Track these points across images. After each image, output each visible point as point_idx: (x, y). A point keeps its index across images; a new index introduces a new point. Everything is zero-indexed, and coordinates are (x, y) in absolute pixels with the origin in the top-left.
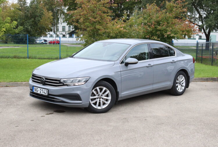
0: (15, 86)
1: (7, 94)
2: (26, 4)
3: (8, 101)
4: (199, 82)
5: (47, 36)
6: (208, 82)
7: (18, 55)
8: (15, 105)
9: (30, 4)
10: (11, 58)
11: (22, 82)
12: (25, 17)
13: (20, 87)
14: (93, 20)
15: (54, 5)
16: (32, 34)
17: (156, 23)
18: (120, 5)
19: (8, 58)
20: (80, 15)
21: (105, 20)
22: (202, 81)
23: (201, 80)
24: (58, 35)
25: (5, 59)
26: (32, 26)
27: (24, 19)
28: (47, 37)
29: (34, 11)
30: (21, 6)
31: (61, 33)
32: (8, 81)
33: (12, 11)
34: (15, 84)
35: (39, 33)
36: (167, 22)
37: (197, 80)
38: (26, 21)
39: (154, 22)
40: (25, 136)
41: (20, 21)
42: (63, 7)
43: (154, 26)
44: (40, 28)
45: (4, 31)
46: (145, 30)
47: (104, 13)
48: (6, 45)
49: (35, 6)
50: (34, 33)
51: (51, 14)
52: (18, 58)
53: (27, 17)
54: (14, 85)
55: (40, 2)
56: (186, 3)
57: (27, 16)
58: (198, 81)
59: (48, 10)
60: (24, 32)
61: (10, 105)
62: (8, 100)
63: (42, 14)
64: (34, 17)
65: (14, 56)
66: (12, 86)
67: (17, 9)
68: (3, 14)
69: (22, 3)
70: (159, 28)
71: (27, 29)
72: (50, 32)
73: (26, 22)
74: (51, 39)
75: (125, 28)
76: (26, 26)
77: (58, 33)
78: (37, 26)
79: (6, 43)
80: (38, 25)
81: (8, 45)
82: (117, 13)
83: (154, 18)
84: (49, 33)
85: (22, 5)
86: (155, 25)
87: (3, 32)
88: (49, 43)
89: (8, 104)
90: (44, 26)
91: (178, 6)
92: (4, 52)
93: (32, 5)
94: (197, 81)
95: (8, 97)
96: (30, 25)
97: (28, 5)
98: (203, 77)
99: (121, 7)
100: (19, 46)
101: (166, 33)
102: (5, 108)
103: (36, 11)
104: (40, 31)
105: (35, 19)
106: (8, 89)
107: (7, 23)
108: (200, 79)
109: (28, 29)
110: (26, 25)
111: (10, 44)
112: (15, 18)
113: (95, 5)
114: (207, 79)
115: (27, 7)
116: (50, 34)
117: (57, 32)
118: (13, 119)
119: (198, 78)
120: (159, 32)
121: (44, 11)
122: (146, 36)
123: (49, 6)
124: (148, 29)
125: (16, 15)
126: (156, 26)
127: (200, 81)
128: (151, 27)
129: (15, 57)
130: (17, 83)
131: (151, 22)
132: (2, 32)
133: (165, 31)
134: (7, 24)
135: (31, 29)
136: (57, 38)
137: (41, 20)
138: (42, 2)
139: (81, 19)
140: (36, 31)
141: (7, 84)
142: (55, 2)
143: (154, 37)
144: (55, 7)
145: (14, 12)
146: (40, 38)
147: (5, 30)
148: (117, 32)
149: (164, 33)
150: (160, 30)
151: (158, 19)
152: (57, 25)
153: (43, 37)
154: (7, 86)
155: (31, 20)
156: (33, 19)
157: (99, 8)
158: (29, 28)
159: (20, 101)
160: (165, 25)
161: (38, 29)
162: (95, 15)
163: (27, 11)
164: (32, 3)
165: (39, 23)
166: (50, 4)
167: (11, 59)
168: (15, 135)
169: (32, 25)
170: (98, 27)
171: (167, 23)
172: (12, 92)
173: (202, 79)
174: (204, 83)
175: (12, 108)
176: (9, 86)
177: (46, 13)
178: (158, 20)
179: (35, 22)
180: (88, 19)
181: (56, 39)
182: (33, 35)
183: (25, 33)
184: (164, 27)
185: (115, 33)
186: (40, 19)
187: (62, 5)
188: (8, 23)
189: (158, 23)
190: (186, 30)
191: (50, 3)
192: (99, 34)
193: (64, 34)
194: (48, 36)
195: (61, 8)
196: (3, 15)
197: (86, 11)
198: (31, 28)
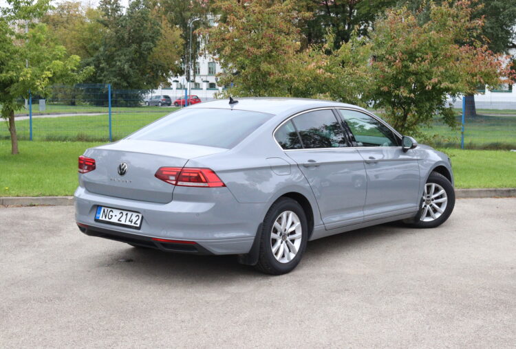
0: (50, 205)
1: (26, 222)
2: (119, 10)
3: (22, 237)
4: (489, 199)
5: (171, 87)
6: (510, 199)
7: (88, 133)
8: (34, 247)
9: (128, 9)
10: (70, 140)
11: (67, 195)
12: (117, 41)
13: (61, 208)
14: (255, 50)
15: (189, 10)
16: (133, 82)
17: (404, 57)
18: (349, 9)
19: (64, 140)
20: (223, 40)
21: (283, 50)
22: (495, 197)
23: (493, 194)
24: (199, 84)
25: (56, 142)
26: (133, 63)
27: (115, 46)
28: (172, 89)
29: (138, 26)
30: (107, 14)
31: (204, 79)
32: (36, 194)
33: (86, 26)
34: (51, 200)
35: (150, 79)
36: (434, 54)
37: (482, 195)
38: (118, 50)
39: (400, 54)
40: (32, 310)
41: (105, 50)
42: (209, 17)
43: (400, 64)
44: (152, 68)
45: (49, 78)
46: (378, 72)
47: (280, 32)
48: (72, 108)
49: (139, 14)
50: (139, 80)
51: (178, 32)
52: (87, 140)
53: (121, 42)
54: (48, 203)
55: (155, 4)
56: (480, 6)
57: (120, 40)
58: (487, 197)
59: (174, 22)
60: (115, 76)
61: (25, 246)
62: (23, 235)
63: (158, 33)
64: (138, 41)
65: (78, 136)
66: (44, 205)
67: (98, 21)
68: (64, 34)
69: (109, 7)
70: (413, 67)
71: (121, 70)
72: (179, 77)
73: (119, 53)
74: (180, 94)
75: (330, 69)
76: (118, 63)
77: (198, 80)
78: (146, 62)
79: (73, 104)
80: (148, 59)
81: (75, 110)
82: (341, 28)
83: (402, 45)
84: (176, 79)
85: (110, 11)
86: (402, 60)
87: (47, 79)
88: (176, 102)
89: (21, 243)
90: (163, 62)
91: (462, 13)
92: (60, 127)
93: (132, 13)
94: (484, 197)
95: (27, 228)
96: (127, 61)
97: (124, 12)
98: (500, 186)
99: (351, 13)
100: (100, 112)
101: (430, 79)
102: (11, 252)
103: (142, 25)
104: (152, 74)
105: (140, 47)
106: (32, 212)
107: (57, 59)
108: (491, 191)
109: (124, 70)
110: (119, 61)
111: (82, 105)
112: (94, 42)
113: (260, 16)
114: (509, 191)
115: (121, 16)
116: (177, 81)
117: (194, 76)
118: (21, 276)
119: (485, 189)
120: (414, 77)
121: (163, 26)
122: (383, 86)
123: (176, 13)
124: (386, 70)
125: (95, 36)
126: (406, 63)
127: (491, 197)
128: (395, 67)
129: (80, 138)
130: (55, 199)
131: (394, 53)
132: (44, 79)
133: (429, 76)
134: (58, 62)
135: (130, 69)
136: (196, 91)
137: (154, 49)
138: (159, 5)
139: (227, 48)
140: (142, 74)
141: (32, 199)
142: (190, 5)
143: (402, 90)
144: (192, 15)
145: (91, 30)
146: (154, 92)
147: (50, 76)
148: (308, 79)
149: (424, 79)
150: (416, 74)
151: (411, 46)
152: (195, 61)
153: (162, 89)
154: (31, 205)
155: (129, 49)
156: (134, 46)
157: (268, 23)
158: (126, 67)
159: (49, 237)
160: (426, 61)
161: (149, 71)
162: (258, 39)
163: (122, 26)
164: (133, 6)
165: (150, 56)
166: (178, 9)
167: (69, 142)
168: (11, 309)
169: (133, 60)
170: (265, 67)
171: (432, 56)
172: (38, 218)
173: (495, 191)
174: (500, 200)
175: (26, 252)
176: (38, 205)
177: (168, 31)
178: (411, 49)
179: (141, 54)
180: (243, 49)
181: (192, 94)
182: (136, 84)
183: (115, 80)
184: (425, 65)
185: (303, 81)
186: (152, 45)
187: (207, 11)
188: (60, 59)
189: (411, 56)
190: (482, 72)
191: (179, 6)
192: (269, 84)
193: (211, 82)
194: (174, 85)
195: (206, 18)
196: (64, 37)
197: (238, 31)
198: (131, 67)
